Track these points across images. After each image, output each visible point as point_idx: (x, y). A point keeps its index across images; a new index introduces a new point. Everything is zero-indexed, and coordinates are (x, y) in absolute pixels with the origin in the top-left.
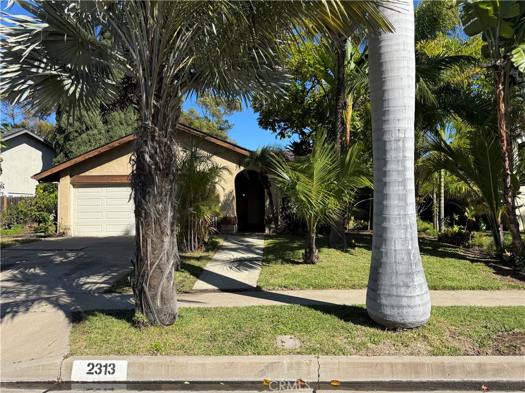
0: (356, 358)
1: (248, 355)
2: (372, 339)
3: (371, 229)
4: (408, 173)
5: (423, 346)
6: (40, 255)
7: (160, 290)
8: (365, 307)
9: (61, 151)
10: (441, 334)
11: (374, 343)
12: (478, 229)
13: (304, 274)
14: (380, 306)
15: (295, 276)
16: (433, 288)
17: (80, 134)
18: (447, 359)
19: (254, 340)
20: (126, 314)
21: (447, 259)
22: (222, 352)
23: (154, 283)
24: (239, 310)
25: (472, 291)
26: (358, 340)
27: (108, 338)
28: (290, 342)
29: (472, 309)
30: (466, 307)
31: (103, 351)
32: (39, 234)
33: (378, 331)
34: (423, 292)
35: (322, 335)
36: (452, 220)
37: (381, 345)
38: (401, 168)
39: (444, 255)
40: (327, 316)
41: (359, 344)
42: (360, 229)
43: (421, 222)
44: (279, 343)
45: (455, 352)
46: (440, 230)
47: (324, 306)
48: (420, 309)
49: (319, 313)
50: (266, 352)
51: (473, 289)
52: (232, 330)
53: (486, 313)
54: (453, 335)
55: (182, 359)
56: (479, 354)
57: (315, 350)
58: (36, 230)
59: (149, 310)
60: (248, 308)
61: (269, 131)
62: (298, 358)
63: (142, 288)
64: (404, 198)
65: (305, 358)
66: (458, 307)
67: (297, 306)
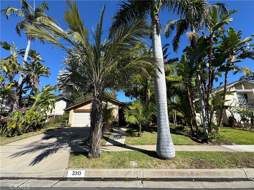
0: (154, 170)
1: (122, 168)
2: (159, 163)
3: (157, 125)
4: (166, 112)
5: (174, 166)
6: (63, 133)
7: (96, 146)
8: (156, 151)
9: (72, 102)
10: (179, 161)
11: (159, 164)
12: (186, 125)
13: (138, 140)
14: (160, 152)
15: (135, 141)
16: (175, 144)
17: (77, 98)
18: (181, 170)
19: (123, 163)
20: (86, 154)
21: (178, 135)
22: (114, 168)
23: (95, 144)
24: (119, 152)
25: (186, 146)
26: (154, 163)
27: (80, 162)
28: (134, 163)
29: (187, 152)
30: (185, 151)
31: (78, 167)
32: (63, 126)
33: (160, 160)
34: (173, 148)
35: (144, 161)
36: (179, 123)
37: (161, 165)
38: (164, 111)
39: (177, 134)
40: (145, 155)
41: (155, 164)
42: (153, 125)
43: (170, 123)
44: (131, 164)
45: (183, 168)
46: (176, 126)
47: (144, 151)
48: (172, 153)
49: (143, 153)
50: (127, 167)
51: (187, 145)
52: (117, 159)
53: (192, 154)
54: (182, 161)
55: (102, 170)
56: (191, 168)
57: (142, 167)
58: (62, 125)
59: (92, 153)
60: (122, 152)
61: (128, 97)
62: (137, 169)
63: (91, 146)
64: (165, 119)
65: (139, 170)
66: (183, 151)
67: (136, 151)
